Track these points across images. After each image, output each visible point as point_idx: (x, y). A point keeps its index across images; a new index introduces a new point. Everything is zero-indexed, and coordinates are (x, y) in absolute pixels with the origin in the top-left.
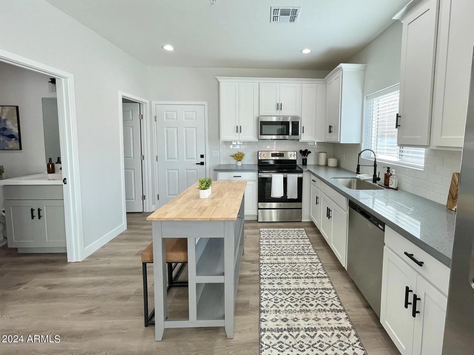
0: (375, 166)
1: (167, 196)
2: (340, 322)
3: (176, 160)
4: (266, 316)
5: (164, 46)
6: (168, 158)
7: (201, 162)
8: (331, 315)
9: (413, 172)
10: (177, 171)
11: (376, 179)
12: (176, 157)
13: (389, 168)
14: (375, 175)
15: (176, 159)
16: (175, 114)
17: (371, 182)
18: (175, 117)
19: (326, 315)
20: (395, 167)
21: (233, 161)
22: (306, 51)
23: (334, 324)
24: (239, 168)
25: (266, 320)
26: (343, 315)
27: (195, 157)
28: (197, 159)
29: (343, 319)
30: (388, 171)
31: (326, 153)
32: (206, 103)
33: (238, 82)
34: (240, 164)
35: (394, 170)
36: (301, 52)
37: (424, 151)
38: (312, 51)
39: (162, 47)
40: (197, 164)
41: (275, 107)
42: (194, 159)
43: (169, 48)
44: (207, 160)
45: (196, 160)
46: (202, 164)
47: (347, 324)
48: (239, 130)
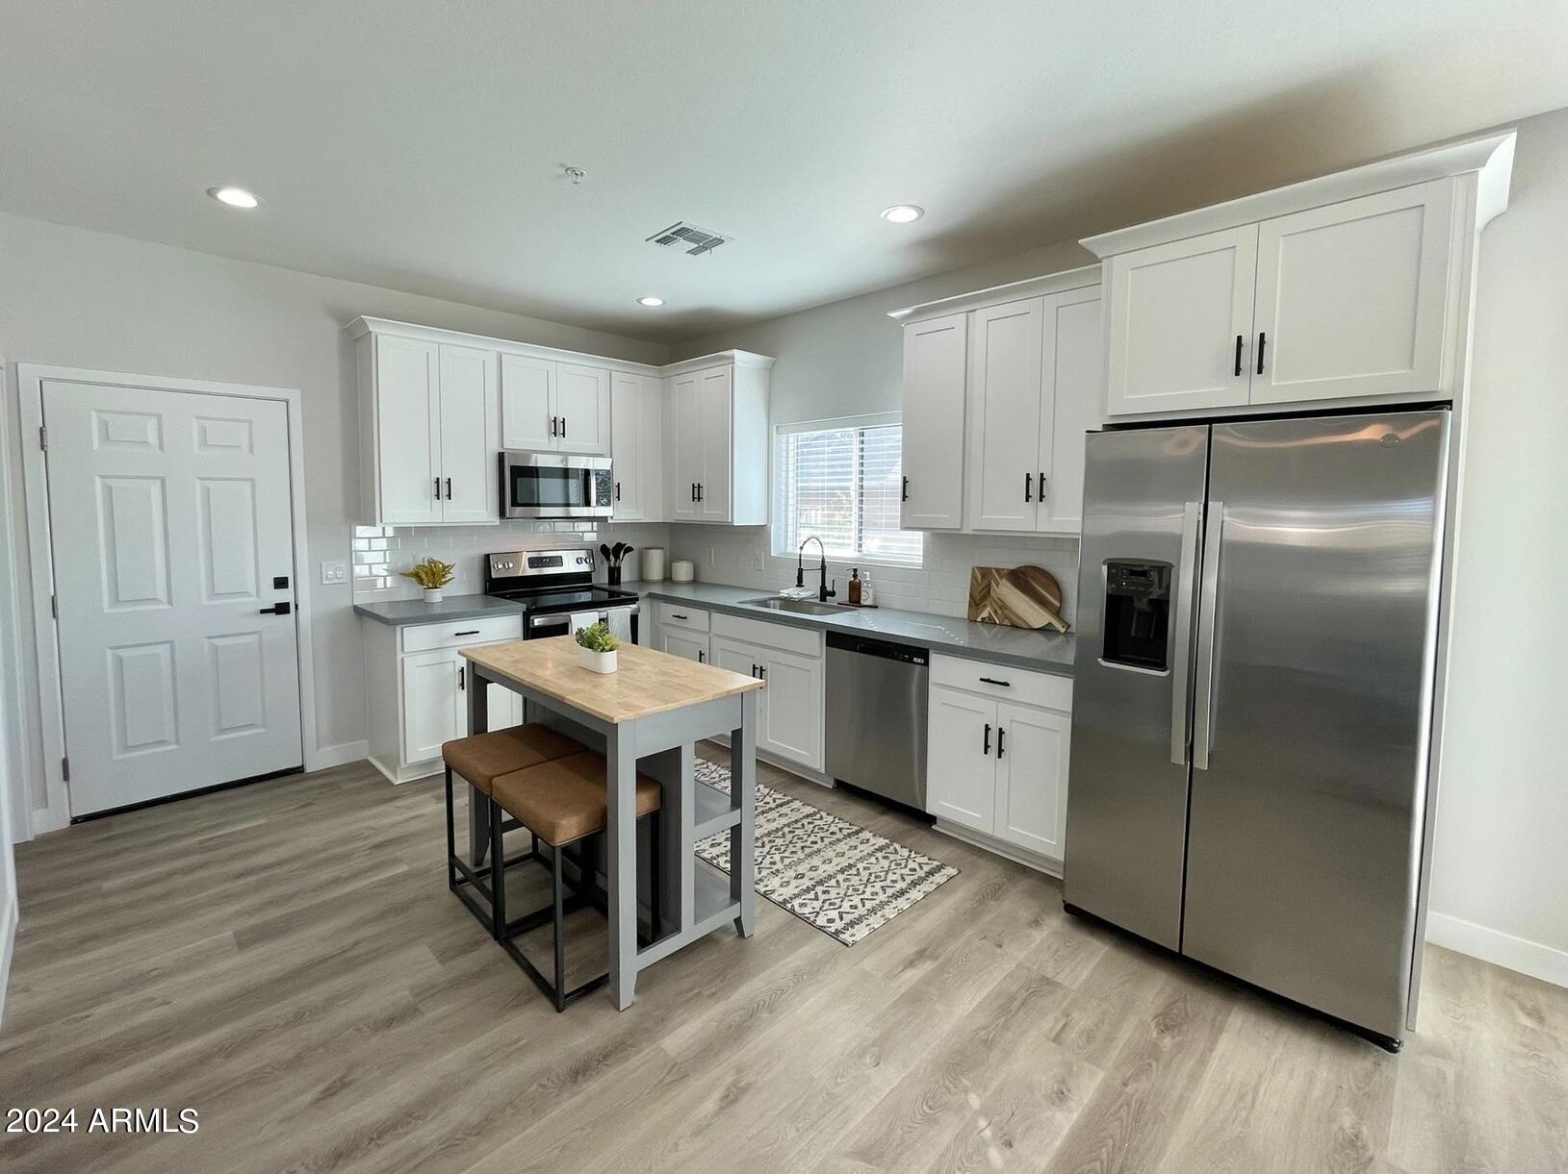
0: (823, 568)
1: (116, 757)
2: (871, 843)
3: (161, 606)
4: (766, 886)
5: (217, 189)
6: (116, 600)
7: (276, 604)
8: (853, 841)
9: (904, 573)
10: (163, 651)
11: (825, 594)
12: (162, 595)
13: (855, 570)
14: (823, 587)
15: (160, 602)
16: (151, 426)
17: (818, 601)
18: (153, 439)
19: (846, 844)
20: (868, 568)
21: (410, 591)
22: (652, 302)
23: (867, 849)
24: (438, 611)
25: (773, 891)
26: (866, 835)
27: (251, 587)
28: (258, 595)
29: (872, 839)
30: (855, 576)
31: (662, 548)
32: (294, 396)
33: (435, 342)
34: (437, 596)
35: (868, 573)
36: (639, 301)
37: (922, 538)
38: (664, 303)
39: (211, 193)
40: (263, 612)
41: (543, 427)
42: (246, 594)
43: (237, 198)
44: (305, 595)
45: (253, 599)
46: (282, 609)
47: (882, 842)
48: (442, 489)
